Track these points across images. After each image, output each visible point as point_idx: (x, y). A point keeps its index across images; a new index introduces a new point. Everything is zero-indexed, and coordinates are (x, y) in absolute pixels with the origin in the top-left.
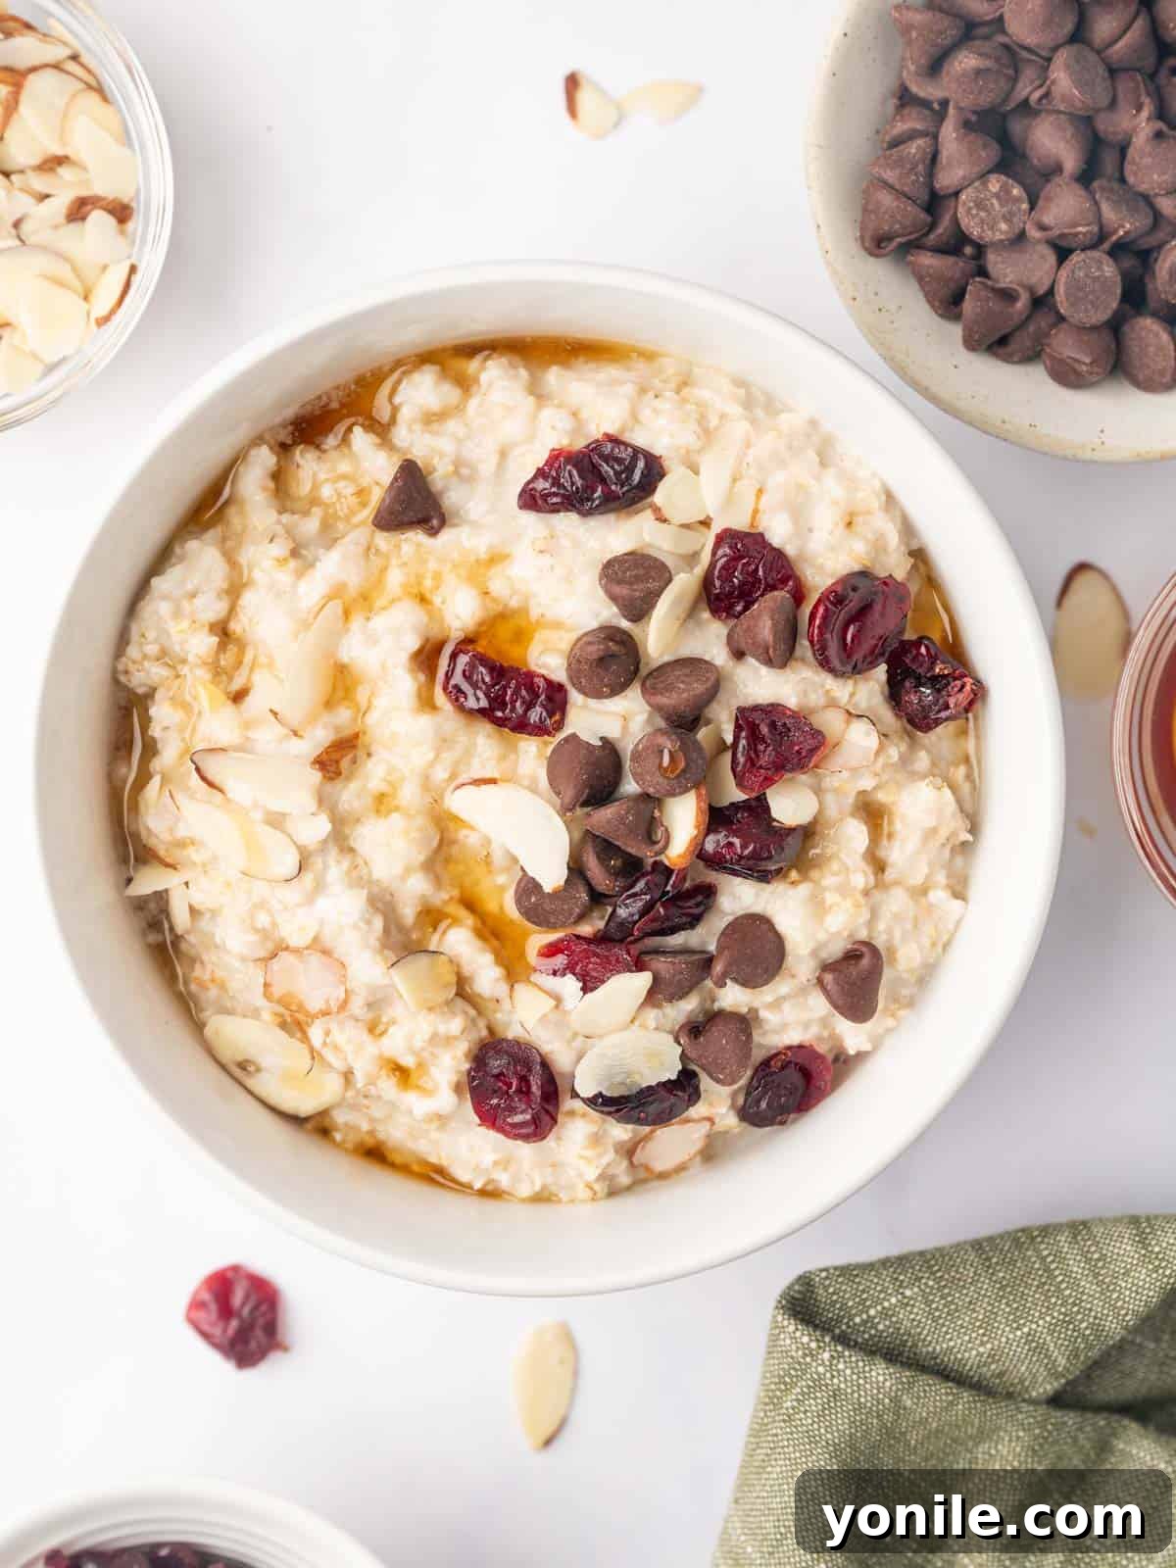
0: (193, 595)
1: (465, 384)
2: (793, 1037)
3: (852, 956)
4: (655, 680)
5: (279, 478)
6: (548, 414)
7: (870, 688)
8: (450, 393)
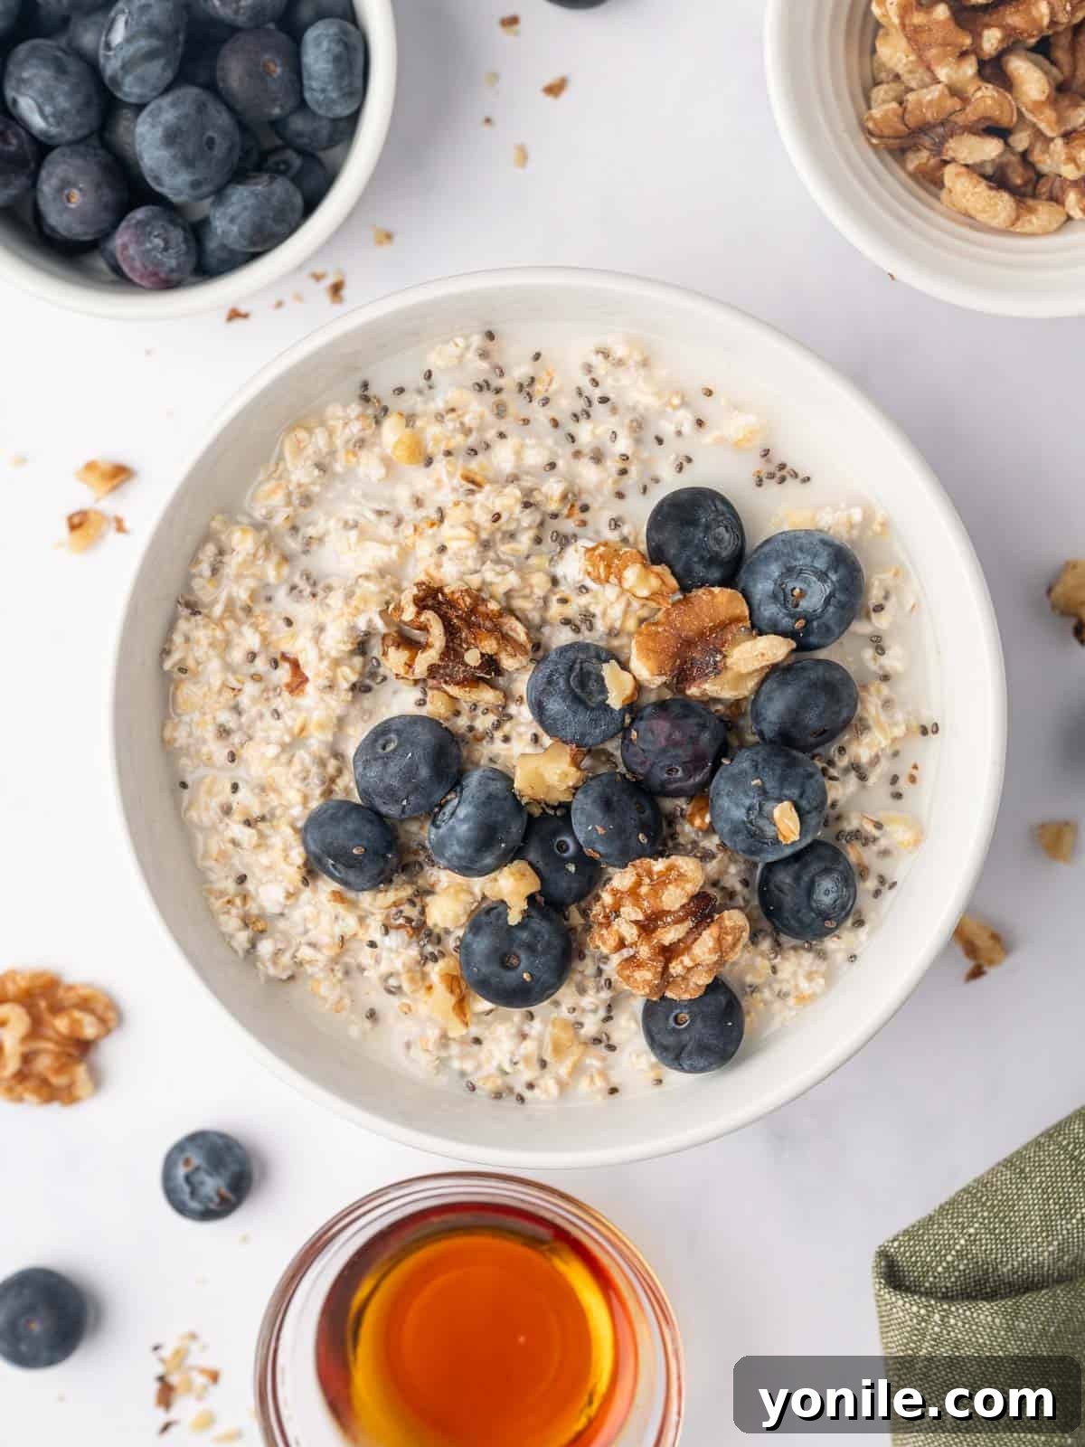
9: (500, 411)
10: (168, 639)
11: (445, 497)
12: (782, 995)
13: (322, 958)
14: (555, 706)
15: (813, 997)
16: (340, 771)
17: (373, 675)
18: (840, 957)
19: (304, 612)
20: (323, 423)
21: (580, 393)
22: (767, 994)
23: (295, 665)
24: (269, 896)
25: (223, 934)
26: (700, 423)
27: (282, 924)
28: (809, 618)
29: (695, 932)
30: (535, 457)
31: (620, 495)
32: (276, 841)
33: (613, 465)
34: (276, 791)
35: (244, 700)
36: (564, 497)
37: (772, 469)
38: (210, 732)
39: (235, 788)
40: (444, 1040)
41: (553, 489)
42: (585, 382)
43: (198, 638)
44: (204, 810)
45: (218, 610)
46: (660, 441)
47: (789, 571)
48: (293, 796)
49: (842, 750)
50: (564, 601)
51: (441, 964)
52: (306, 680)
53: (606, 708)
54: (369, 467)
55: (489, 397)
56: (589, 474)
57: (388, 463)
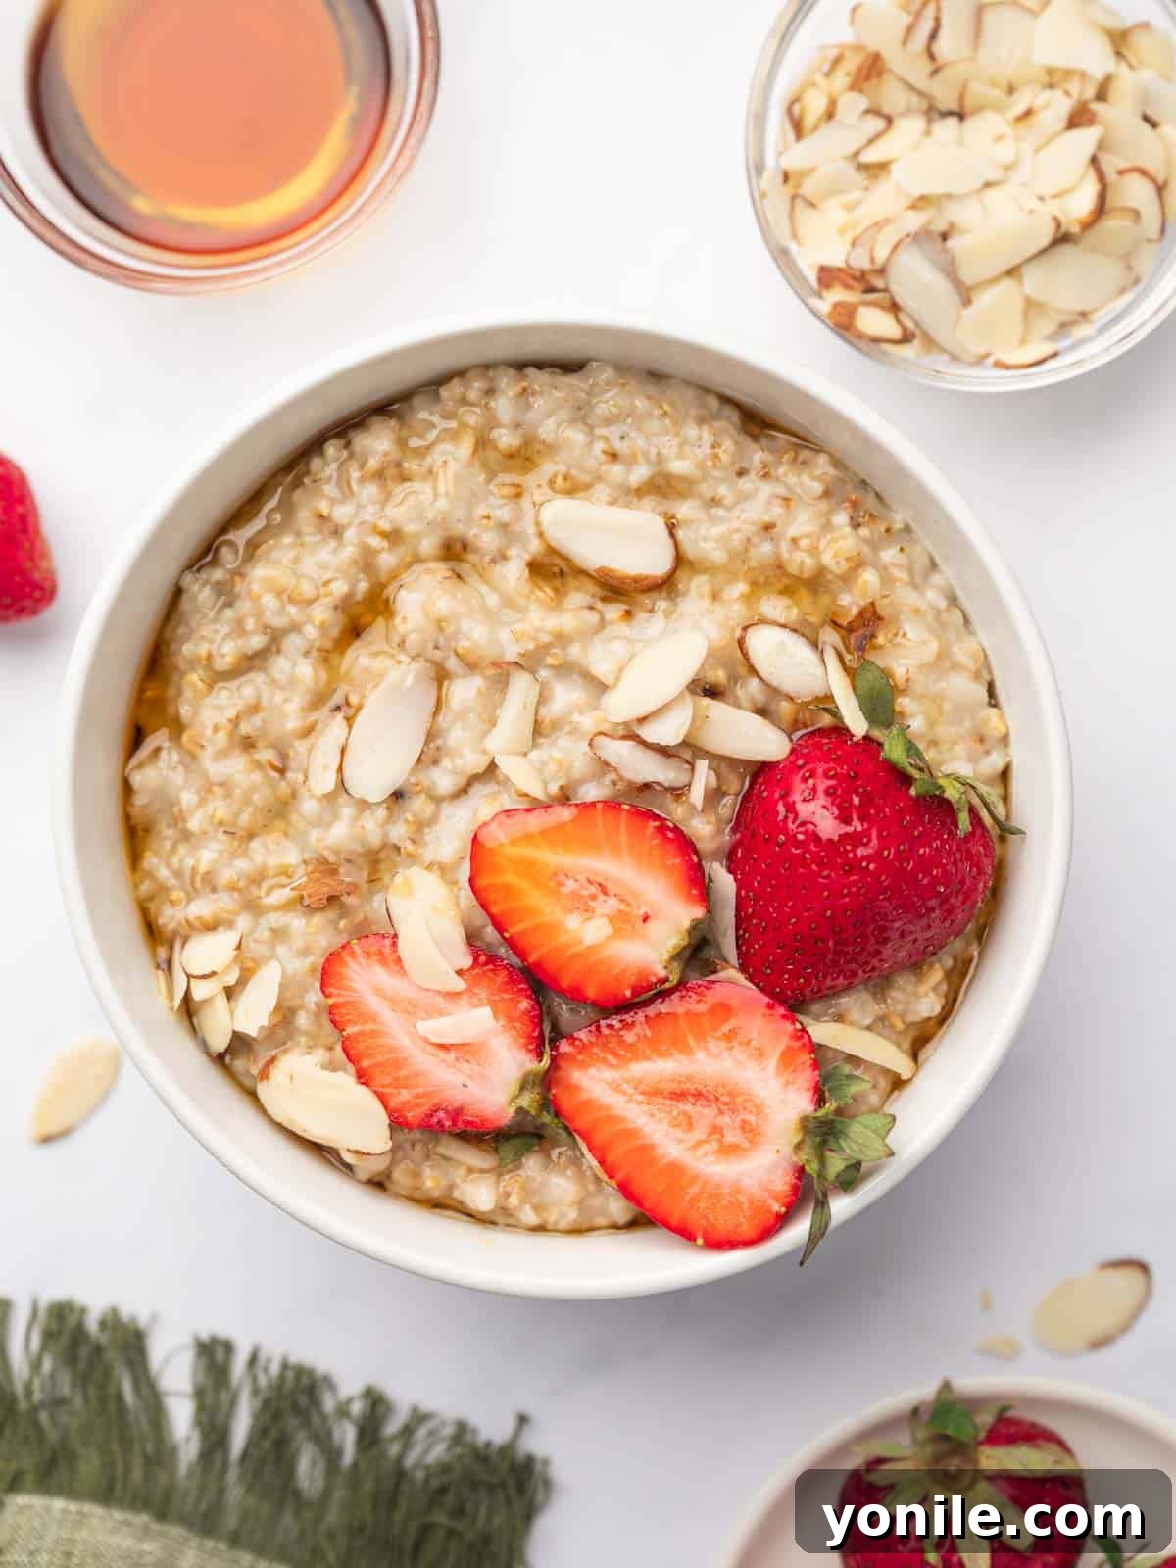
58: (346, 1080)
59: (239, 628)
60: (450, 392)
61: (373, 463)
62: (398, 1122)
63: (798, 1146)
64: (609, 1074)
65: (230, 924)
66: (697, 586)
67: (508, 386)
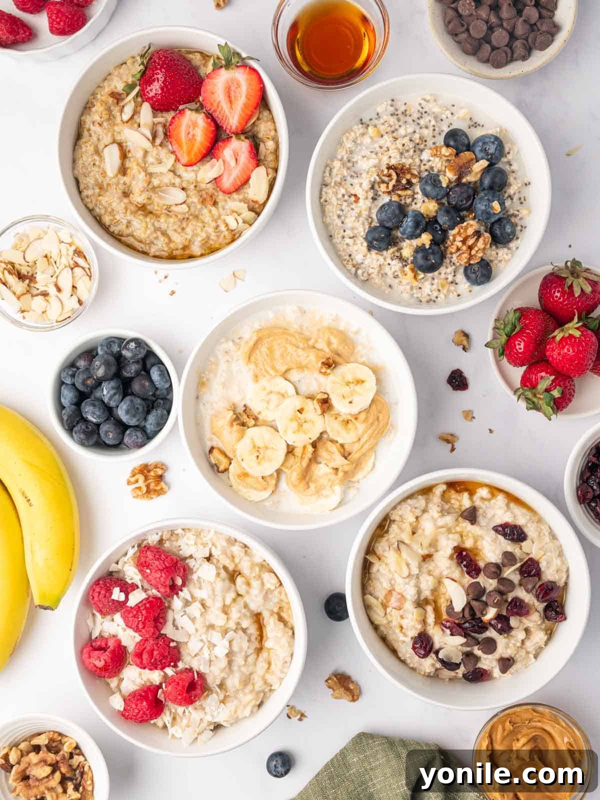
0: (416, 508)
1: (493, 495)
2: (485, 667)
3: (508, 659)
4: (502, 581)
5: (444, 493)
6: (508, 513)
7: (541, 606)
8: (489, 496)
9: (399, 120)
10: (321, 194)
11: (389, 144)
12: (500, 261)
13: (376, 271)
14: (428, 188)
15: (509, 260)
16: (372, 222)
17: (376, 195)
18: (514, 248)
19: (356, 181)
20: (352, 131)
21: (419, 111)
22: (496, 262)
23: (355, 195)
24: (358, 258)
25: (348, 270)
26: (452, 114)
27: (363, 266)
28: (492, 154)
29: (477, 240)
30: (410, 130)
31: (434, 137)
32: (359, 242)
33: (431, 128)
34: (357, 229)
35: (344, 207)
36: (420, 138)
37: (473, 123)
38: (336, 217)
39: (344, 231)
40: (412, 288)
41: (417, 136)
42: (421, 109)
43: (329, 193)
44: (337, 240)
45: (333, 184)
46: (442, 120)
47: (484, 143)
48: (361, 229)
49: (505, 192)
50: (425, 165)
51: (408, 266)
52: (359, 198)
53: (442, 187)
54: (367, 140)
55: (395, 117)
56: (426, 132)
57: (372, 138)
58: (251, 181)
59: (157, 238)
60: (90, 206)
61: (111, 218)
62: (258, 165)
63: (233, 69)
64: (231, 121)
65: (224, 220)
66: (118, 138)
67: (85, 193)
